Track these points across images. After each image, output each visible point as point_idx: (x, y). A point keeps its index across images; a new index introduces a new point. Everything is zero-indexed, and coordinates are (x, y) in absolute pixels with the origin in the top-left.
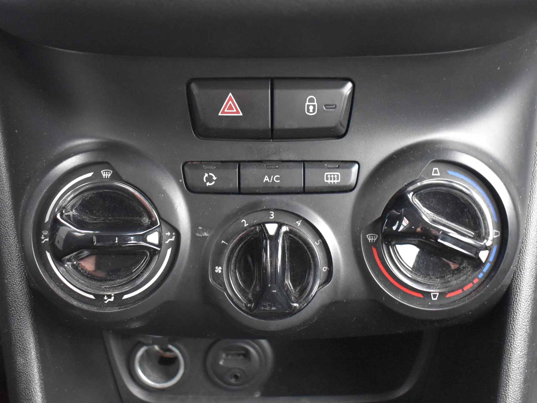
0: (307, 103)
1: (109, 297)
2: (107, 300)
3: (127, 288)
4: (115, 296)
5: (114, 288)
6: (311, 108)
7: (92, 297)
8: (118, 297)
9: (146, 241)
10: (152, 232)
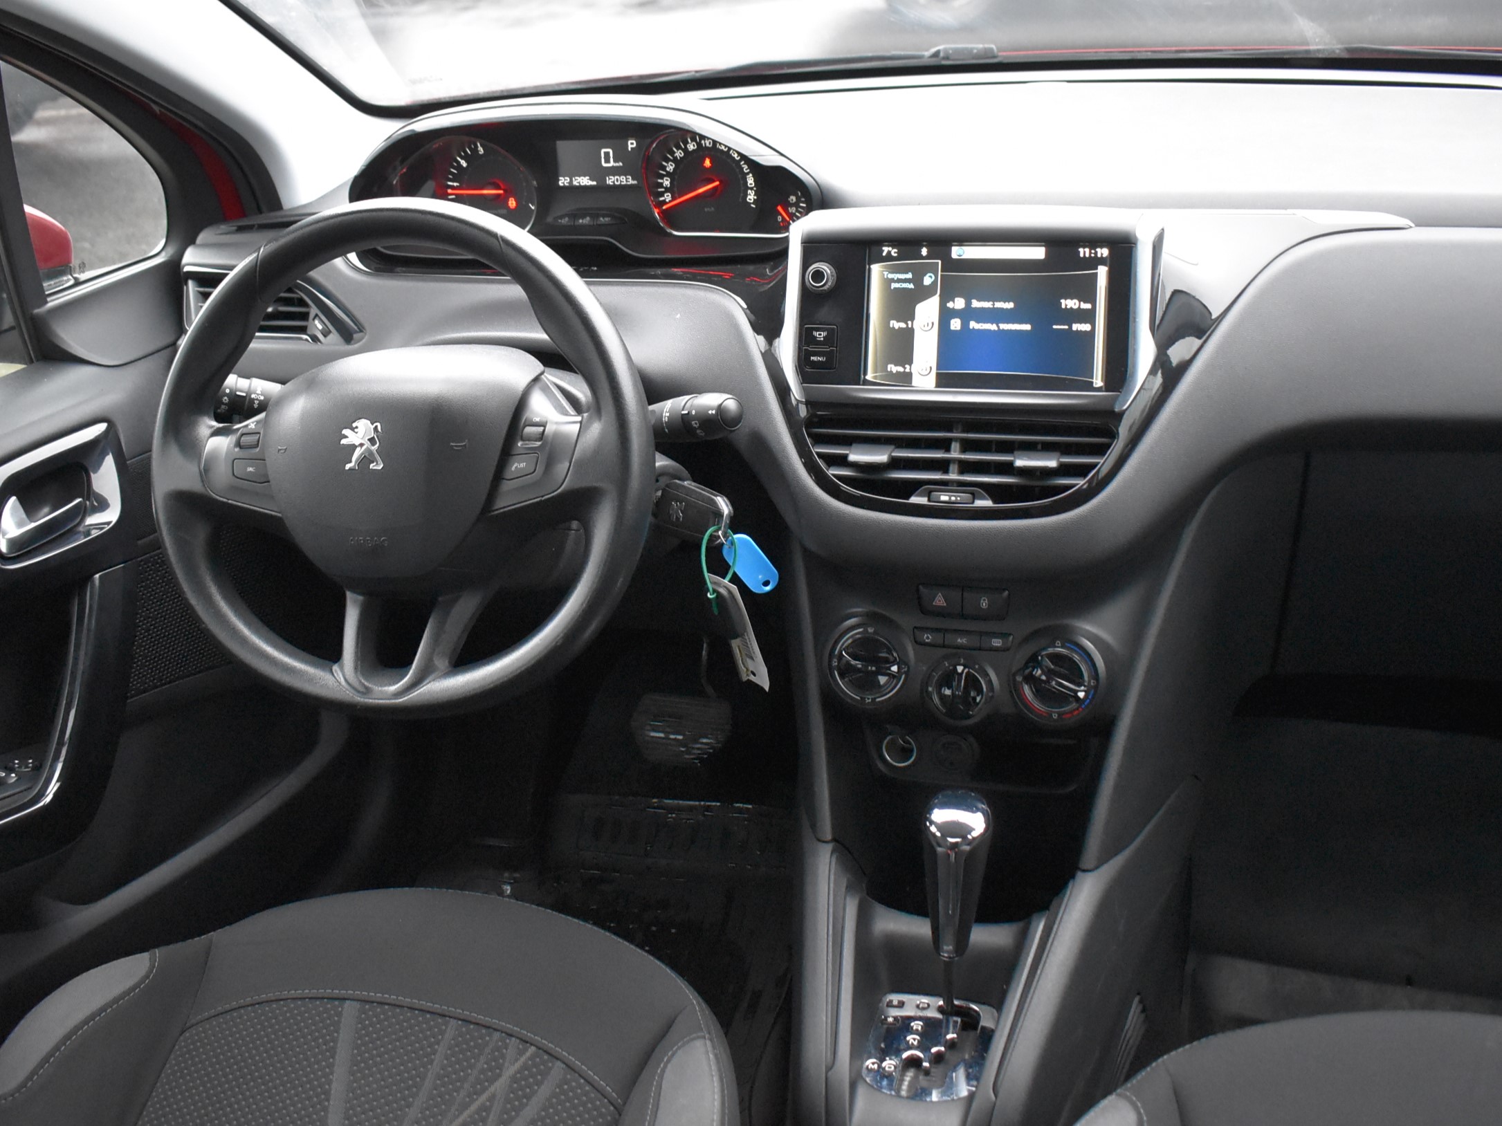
0: (982, 601)
1: (868, 699)
2: (867, 701)
3: (878, 695)
4: (872, 699)
5: (871, 694)
6: (984, 604)
7: (859, 698)
8: (874, 700)
9: (890, 670)
10: (894, 665)
